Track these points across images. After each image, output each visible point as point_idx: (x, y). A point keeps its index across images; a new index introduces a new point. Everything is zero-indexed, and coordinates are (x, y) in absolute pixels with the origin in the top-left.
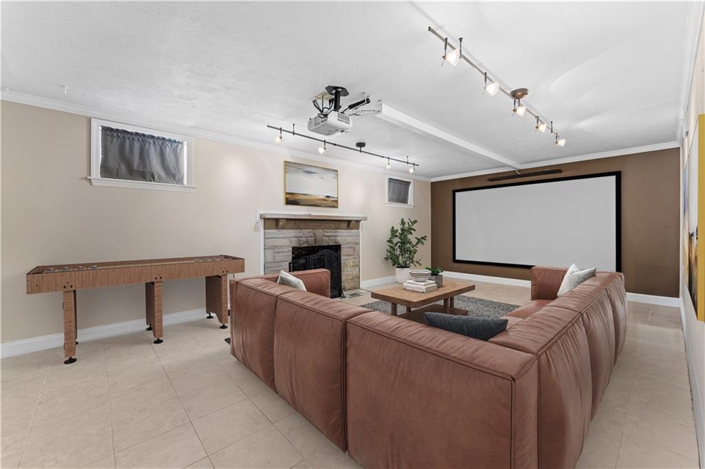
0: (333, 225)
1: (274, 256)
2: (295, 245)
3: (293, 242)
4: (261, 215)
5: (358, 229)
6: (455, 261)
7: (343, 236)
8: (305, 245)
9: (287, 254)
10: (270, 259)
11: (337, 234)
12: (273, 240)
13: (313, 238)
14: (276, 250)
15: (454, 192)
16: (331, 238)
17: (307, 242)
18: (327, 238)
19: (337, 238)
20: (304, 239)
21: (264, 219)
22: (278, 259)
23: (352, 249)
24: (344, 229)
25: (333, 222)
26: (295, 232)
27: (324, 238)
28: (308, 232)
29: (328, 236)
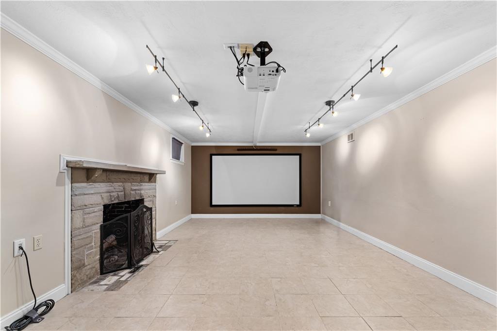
0: (138, 177)
1: (84, 219)
2: (107, 202)
3: (105, 198)
4: (67, 162)
5: (155, 182)
6: (212, 206)
7: (145, 189)
8: (116, 202)
9: (97, 214)
10: (78, 223)
11: (142, 187)
12: (82, 197)
13: (123, 193)
14: (87, 210)
15: (211, 155)
16: (137, 192)
17: (118, 197)
18: (134, 192)
19: (142, 192)
20: (115, 194)
21: (72, 168)
22: (89, 221)
23: (151, 202)
24: (147, 182)
25: (139, 175)
26: (106, 186)
27: (132, 192)
28: (119, 186)
29: (135, 190)
